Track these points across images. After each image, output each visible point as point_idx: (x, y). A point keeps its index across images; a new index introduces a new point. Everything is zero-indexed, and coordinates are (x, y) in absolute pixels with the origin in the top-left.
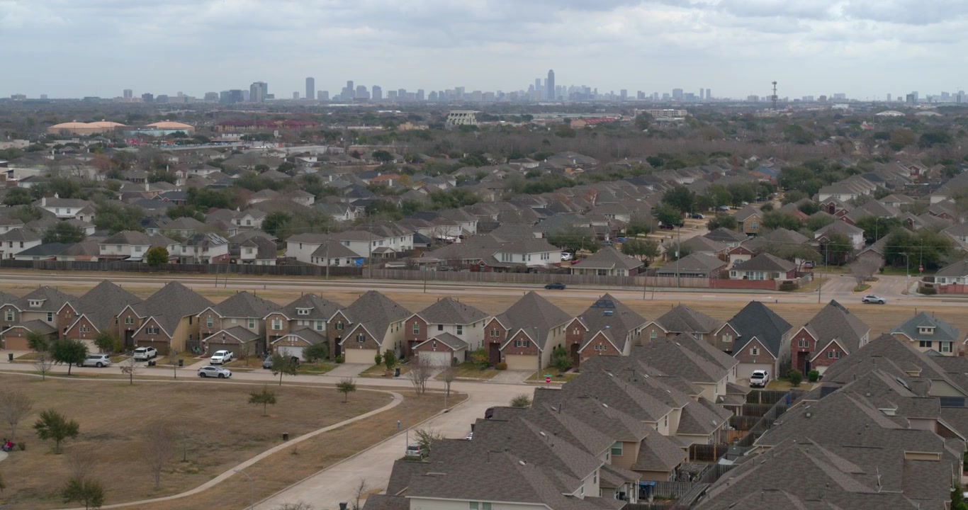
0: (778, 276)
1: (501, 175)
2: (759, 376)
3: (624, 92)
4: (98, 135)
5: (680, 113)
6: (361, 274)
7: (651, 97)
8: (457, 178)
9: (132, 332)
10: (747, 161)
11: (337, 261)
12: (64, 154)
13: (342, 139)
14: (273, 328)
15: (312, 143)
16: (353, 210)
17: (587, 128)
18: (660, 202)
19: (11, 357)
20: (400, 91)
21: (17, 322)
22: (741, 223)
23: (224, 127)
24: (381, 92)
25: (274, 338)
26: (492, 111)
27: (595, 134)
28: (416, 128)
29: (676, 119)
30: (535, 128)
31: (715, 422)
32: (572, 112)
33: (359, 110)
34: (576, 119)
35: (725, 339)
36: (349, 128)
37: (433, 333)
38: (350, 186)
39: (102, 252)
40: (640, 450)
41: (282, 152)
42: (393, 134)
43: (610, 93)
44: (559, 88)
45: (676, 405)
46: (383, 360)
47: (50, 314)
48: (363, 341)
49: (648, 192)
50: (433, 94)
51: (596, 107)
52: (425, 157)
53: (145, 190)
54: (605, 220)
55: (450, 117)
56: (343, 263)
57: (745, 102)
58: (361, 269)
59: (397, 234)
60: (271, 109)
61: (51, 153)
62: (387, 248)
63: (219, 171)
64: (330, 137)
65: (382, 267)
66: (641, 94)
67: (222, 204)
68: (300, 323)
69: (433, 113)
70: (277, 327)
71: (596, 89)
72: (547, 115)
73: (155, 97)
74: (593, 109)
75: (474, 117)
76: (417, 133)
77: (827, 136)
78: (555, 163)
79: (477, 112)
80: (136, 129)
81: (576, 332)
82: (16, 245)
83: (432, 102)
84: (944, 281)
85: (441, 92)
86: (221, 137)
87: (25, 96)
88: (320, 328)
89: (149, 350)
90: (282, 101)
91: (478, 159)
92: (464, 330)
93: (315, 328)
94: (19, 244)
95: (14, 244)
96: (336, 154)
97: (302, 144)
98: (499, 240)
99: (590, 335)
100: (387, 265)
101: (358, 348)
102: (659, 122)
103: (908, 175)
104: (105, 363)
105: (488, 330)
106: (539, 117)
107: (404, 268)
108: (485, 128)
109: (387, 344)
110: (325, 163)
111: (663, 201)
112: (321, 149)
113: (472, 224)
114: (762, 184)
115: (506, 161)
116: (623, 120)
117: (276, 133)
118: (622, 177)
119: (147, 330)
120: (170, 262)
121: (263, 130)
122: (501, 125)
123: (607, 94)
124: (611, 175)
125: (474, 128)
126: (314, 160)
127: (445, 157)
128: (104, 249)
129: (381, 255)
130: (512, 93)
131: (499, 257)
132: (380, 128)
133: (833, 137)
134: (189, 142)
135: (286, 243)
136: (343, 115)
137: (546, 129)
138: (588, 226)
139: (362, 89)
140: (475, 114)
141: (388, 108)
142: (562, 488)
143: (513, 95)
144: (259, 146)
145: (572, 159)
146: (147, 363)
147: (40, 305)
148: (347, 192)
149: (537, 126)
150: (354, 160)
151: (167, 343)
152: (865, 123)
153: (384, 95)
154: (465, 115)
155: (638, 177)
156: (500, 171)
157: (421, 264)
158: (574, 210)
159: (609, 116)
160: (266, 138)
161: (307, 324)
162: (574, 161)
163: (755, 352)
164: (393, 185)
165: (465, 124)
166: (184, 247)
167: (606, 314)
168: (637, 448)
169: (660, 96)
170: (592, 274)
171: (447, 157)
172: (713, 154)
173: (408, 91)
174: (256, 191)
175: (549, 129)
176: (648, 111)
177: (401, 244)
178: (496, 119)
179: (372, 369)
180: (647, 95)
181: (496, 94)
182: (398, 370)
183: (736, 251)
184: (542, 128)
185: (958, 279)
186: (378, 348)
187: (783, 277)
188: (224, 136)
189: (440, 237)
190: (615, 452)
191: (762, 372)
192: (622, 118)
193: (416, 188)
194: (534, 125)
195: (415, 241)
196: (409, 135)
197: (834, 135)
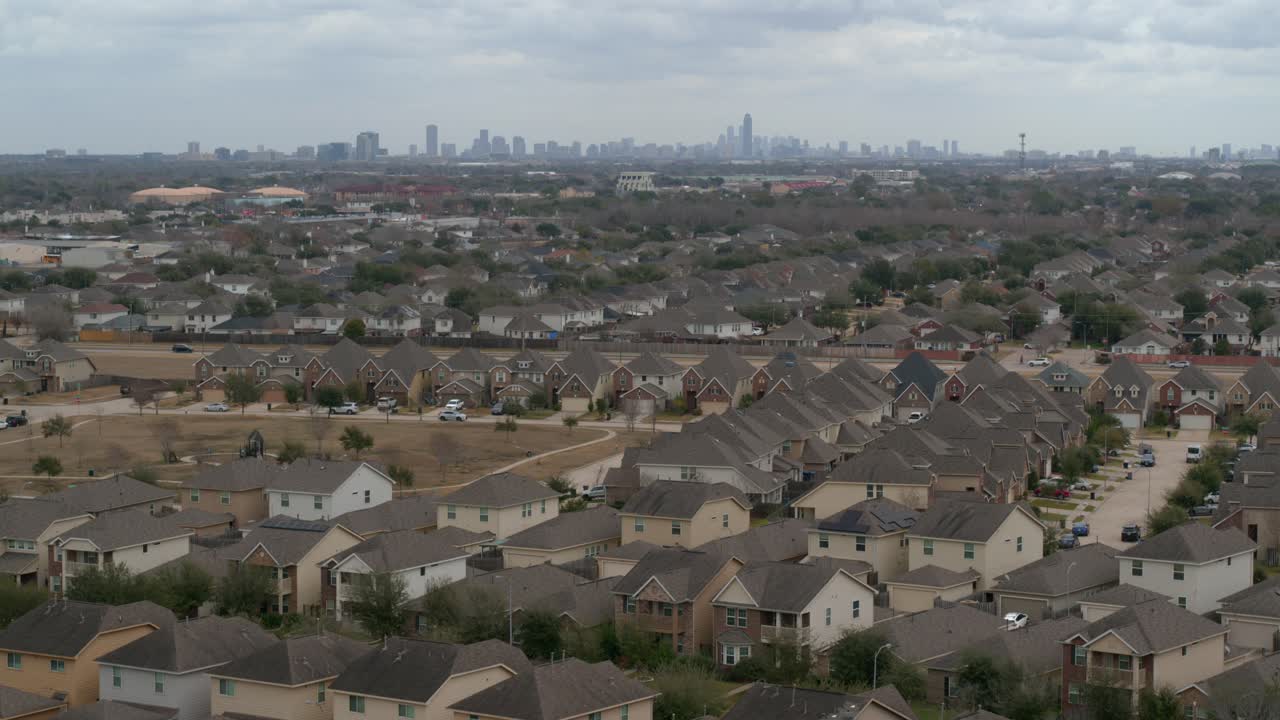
0: (961, 347)
1: (688, 251)
2: (916, 416)
3: (843, 145)
4: (198, 204)
5: (911, 174)
6: (556, 346)
7: (880, 153)
8: (638, 254)
9: (373, 384)
10: (970, 235)
11: (531, 334)
12: (176, 227)
13: (495, 210)
14: (497, 380)
15: (458, 214)
16: (536, 286)
17: (790, 196)
18: (858, 279)
19: (269, 406)
20: (550, 143)
21: (268, 377)
22: (939, 299)
23: (343, 194)
24: (524, 146)
25: (498, 389)
26: (672, 171)
27: (799, 203)
28: (581, 195)
29: (902, 183)
30: (727, 195)
31: (866, 437)
32: (772, 174)
33: (501, 171)
34: (777, 183)
35: (888, 386)
36: (497, 195)
37: (638, 383)
38: (525, 263)
39: (297, 326)
40: (805, 447)
41: (430, 225)
42: (557, 203)
43: (825, 146)
44: (758, 140)
45: (834, 421)
46: (595, 407)
47: (297, 369)
48: (578, 391)
49: (850, 268)
50: (593, 148)
51: (805, 166)
52: (599, 232)
53: (302, 266)
54: (798, 295)
55: (621, 180)
56: (536, 336)
57: (999, 160)
58: (556, 341)
59: (587, 308)
60: (390, 170)
61: (161, 226)
62: (578, 322)
63: (368, 246)
64: (479, 207)
65: (577, 339)
66: (865, 148)
67: (396, 280)
68: (521, 376)
69: (597, 175)
70: (501, 379)
71: (806, 142)
72: (741, 178)
73: (232, 153)
74: (801, 169)
75: (650, 180)
76: (585, 202)
77: (1079, 206)
78: (749, 238)
79: (653, 173)
80: (240, 197)
81: (762, 381)
82: (209, 319)
83: (593, 160)
84: (1120, 350)
85: (603, 146)
86: (346, 206)
87: (63, 152)
88: (538, 380)
89: (391, 399)
90: (398, 158)
91: (660, 234)
92: (664, 380)
93: (534, 380)
94: (211, 318)
95: (206, 317)
96: (492, 228)
97: (447, 215)
98: (691, 314)
99: (774, 383)
100: (581, 338)
101: (573, 397)
102: (880, 187)
103: (1150, 251)
104: (354, 410)
105: (684, 380)
106: (731, 181)
107: (600, 341)
108: (664, 196)
109: (598, 393)
110: (482, 238)
111: (862, 276)
112: (474, 222)
113: (661, 300)
114: (977, 260)
115: (692, 236)
116: (837, 184)
117: (412, 202)
118: (822, 253)
119: (387, 382)
120: (366, 335)
121: (392, 198)
122: (683, 191)
123: (821, 148)
124: (811, 251)
125: (651, 195)
126: (469, 234)
127: (619, 230)
128: (298, 322)
129: (572, 329)
130: (697, 147)
131: (691, 329)
132: (535, 195)
133: (1088, 207)
134: (311, 214)
135: (478, 317)
136: (485, 178)
137: (741, 197)
138: (780, 301)
139: (499, 141)
140: (651, 176)
141: (539, 168)
142: (744, 458)
143: (698, 149)
144: (400, 219)
145: (769, 234)
146: (390, 411)
147: (288, 360)
148: (522, 269)
149: (728, 192)
150: (515, 235)
151: (404, 394)
152: (1134, 188)
153: (530, 150)
154: (639, 177)
155: (841, 253)
156: (686, 246)
157: (615, 336)
158: (767, 287)
159: (820, 180)
160: (403, 208)
161: (527, 376)
162: (772, 236)
163: (913, 396)
164: (571, 261)
165: (639, 189)
166: (379, 320)
167: (788, 365)
168: (803, 445)
169: (892, 151)
170: (780, 344)
171: (624, 230)
172: (934, 227)
173: (560, 144)
174: (426, 267)
175: (744, 196)
176: (870, 173)
177: (593, 318)
178: (678, 183)
179: (587, 414)
180: (874, 149)
181: (675, 148)
182: (609, 415)
183: (926, 326)
184: (734, 195)
185: (1135, 349)
186: (590, 397)
187: (967, 348)
188: (349, 205)
189: (630, 313)
190: (785, 449)
191: (919, 413)
192: (835, 182)
193: (597, 264)
194: (725, 192)
195: (605, 317)
196: (574, 205)
197: (1089, 204)
